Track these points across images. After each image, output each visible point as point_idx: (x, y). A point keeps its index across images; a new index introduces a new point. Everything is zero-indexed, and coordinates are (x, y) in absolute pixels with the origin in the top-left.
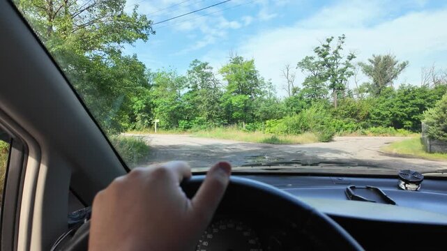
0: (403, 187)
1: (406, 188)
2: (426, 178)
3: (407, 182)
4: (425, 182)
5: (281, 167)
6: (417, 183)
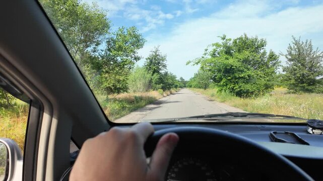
1: (313, 133)
3: (314, 128)
6: (321, 129)
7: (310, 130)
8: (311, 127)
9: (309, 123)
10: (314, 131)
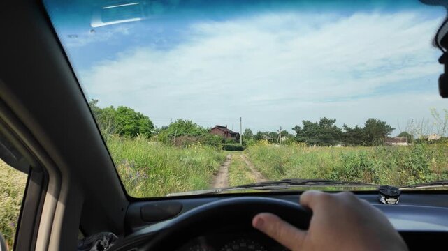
0: (384, 202)
1: (387, 202)
2: (403, 192)
3: (387, 197)
4: (402, 196)
5: (273, 187)
6: (395, 197)
7: (383, 199)
8: (384, 195)
9: (381, 191)
10: (387, 200)
